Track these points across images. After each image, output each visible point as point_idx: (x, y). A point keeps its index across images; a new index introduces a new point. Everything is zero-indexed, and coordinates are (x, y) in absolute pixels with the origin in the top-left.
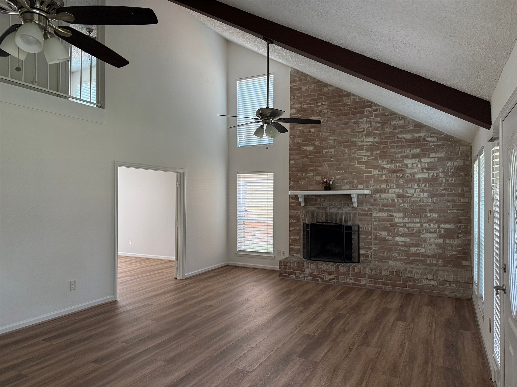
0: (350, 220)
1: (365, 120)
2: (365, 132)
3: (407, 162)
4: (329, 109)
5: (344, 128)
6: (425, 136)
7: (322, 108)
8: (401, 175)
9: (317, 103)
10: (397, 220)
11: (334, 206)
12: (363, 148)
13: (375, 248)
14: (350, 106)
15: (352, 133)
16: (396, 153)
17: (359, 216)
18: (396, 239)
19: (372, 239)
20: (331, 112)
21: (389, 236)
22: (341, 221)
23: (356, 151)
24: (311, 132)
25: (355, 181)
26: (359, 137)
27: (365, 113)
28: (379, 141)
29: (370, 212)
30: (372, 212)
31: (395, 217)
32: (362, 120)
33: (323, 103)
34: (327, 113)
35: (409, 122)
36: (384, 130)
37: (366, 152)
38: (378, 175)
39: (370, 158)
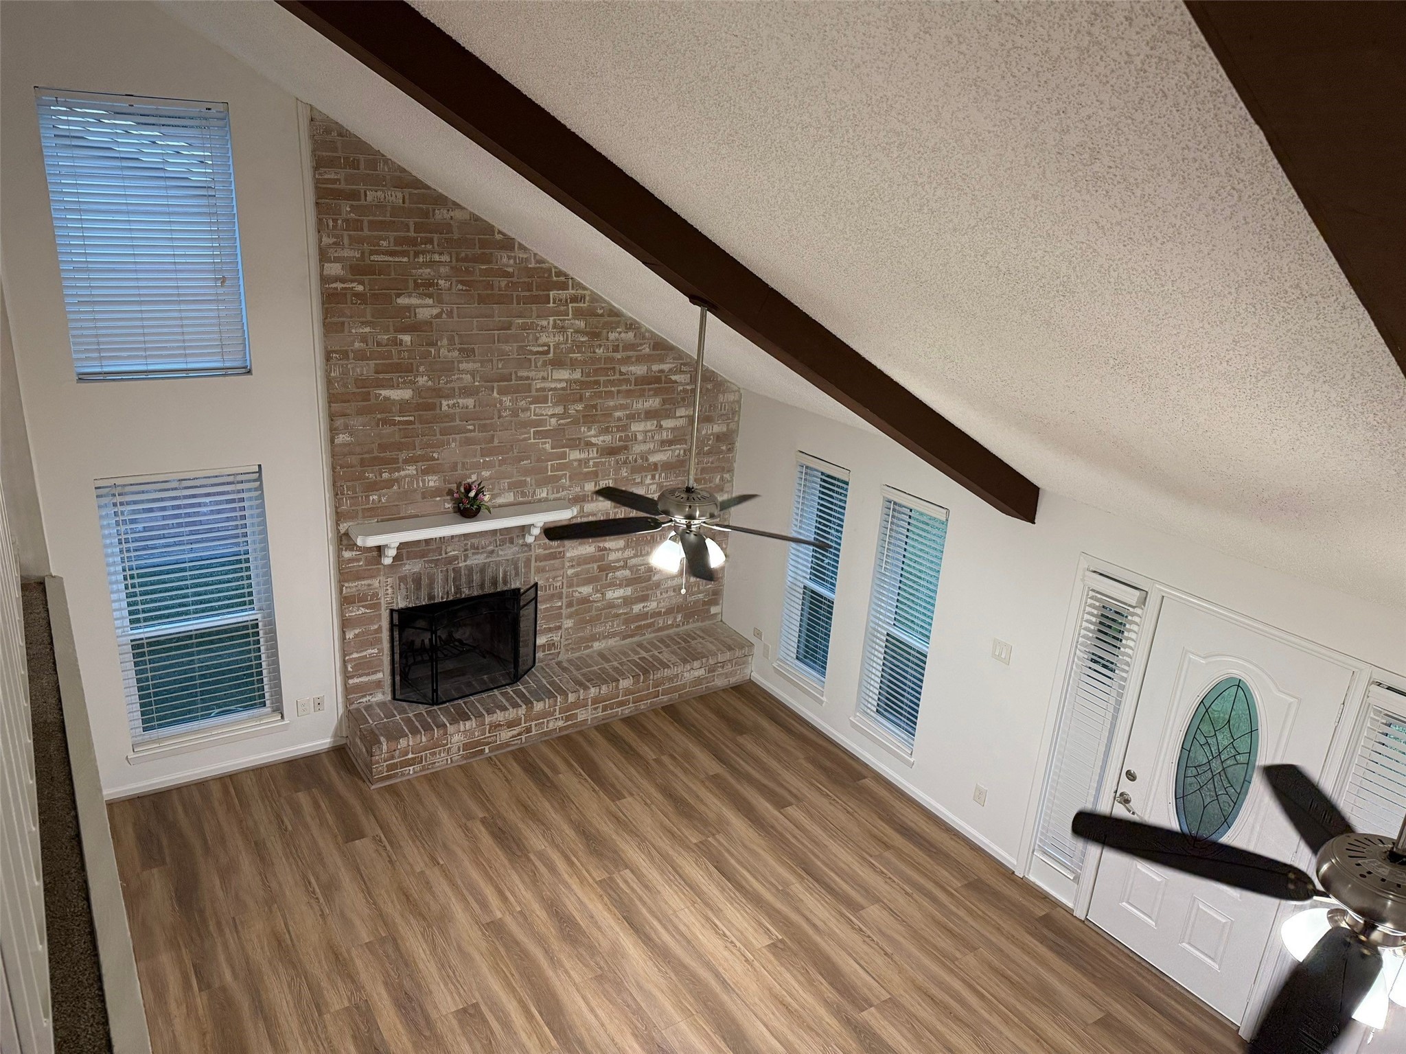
0: (517, 574)
1: (551, 322)
2: (551, 355)
3: (636, 429)
4: (454, 279)
5: (498, 340)
6: (671, 370)
7: (432, 273)
8: (623, 457)
9: (417, 254)
10: (613, 556)
11: (478, 548)
12: (547, 396)
13: (568, 623)
14: (515, 279)
15: (519, 355)
16: (616, 408)
17: (536, 562)
18: (610, 595)
19: (564, 607)
20: (462, 290)
21: (597, 591)
22: (494, 582)
23: (531, 403)
24: (401, 344)
25: (528, 479)
26: (536, 367)
27: (551, 305)
28: (582, 379)
29: (561, 549)
30: (565, 549)
31: (610, 549)
32: (544, 323)
33: (437, 257)
34: (450, 289)
35: (644, 338)
36: (594, 352)
37: (553, 406)
38: (580, 460)
39: (562, 421)
